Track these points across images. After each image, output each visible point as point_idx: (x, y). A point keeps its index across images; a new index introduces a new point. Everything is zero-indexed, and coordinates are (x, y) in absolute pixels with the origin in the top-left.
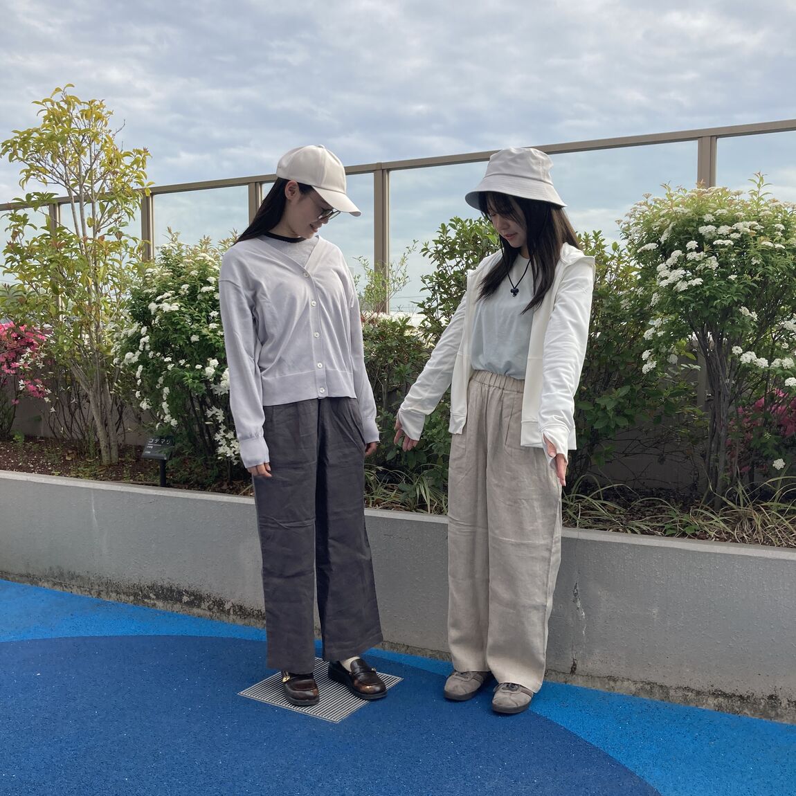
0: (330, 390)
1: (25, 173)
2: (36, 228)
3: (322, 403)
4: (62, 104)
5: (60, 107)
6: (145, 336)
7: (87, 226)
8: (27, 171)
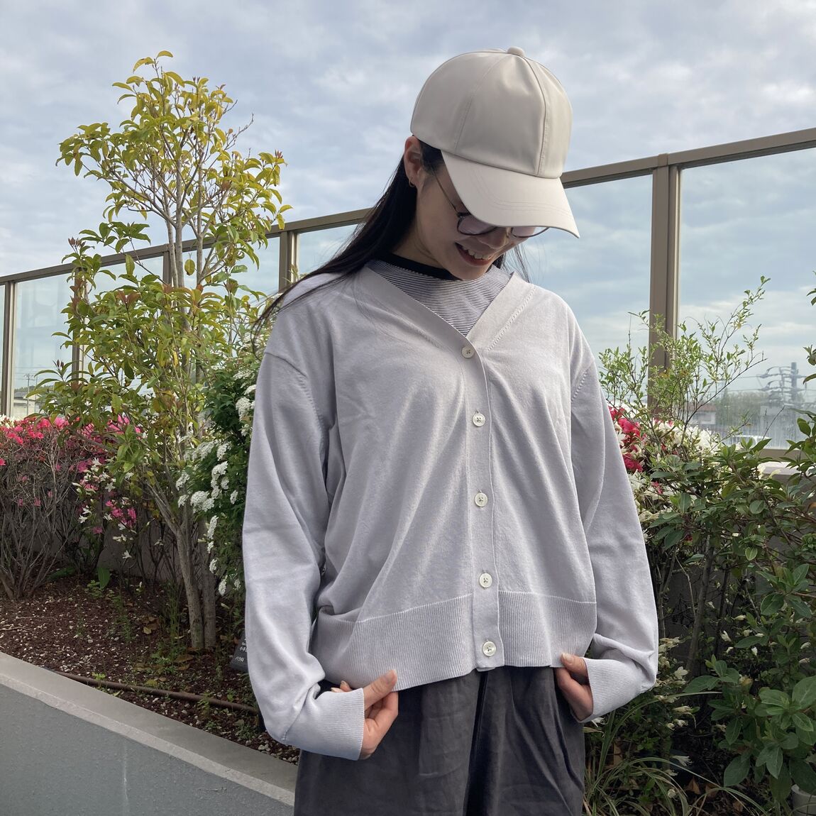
0: (508, 650)
1: (113, 199)
2: (114, 277)
3: (488, 684)
4: (157, 86)
5: (152, 90)
6: (220, 462)
7: (185, 273)
8: (117, 197)
